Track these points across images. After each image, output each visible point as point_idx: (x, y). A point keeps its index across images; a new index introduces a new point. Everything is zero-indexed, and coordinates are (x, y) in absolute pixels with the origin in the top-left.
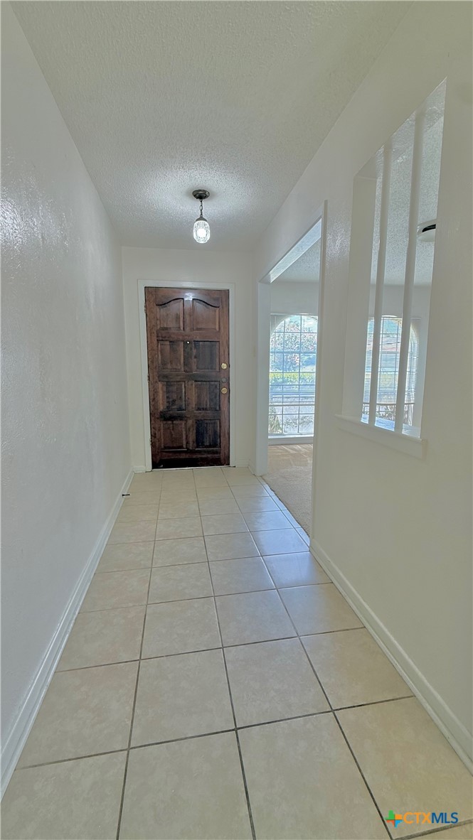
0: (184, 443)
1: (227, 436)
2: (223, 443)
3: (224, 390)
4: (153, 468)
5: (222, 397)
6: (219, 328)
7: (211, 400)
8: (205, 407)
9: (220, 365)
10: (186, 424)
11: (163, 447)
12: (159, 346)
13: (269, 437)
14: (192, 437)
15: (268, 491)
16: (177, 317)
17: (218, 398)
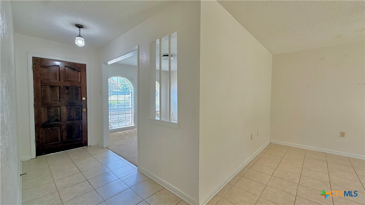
0: (60, 139)
1: (86, 131)
2: (84, 135)
3: (84, 110)
4: (37, 156)
5: (83, 113)
6: (81, 81)
7: (77, 115)
8: (73, 119)
9: (81, 98)
10: (60, 128)
11: (44, 143)
12: (43, 88)
13: (109, 129)
14: (65, 134)
15: (111, 153)
16: (56, 74)
17: (80, 114)
